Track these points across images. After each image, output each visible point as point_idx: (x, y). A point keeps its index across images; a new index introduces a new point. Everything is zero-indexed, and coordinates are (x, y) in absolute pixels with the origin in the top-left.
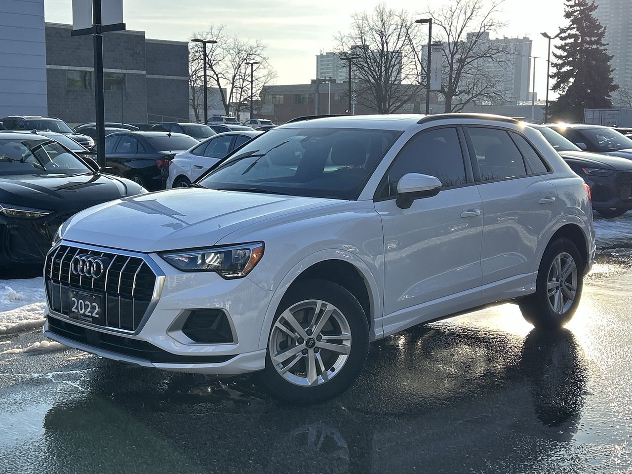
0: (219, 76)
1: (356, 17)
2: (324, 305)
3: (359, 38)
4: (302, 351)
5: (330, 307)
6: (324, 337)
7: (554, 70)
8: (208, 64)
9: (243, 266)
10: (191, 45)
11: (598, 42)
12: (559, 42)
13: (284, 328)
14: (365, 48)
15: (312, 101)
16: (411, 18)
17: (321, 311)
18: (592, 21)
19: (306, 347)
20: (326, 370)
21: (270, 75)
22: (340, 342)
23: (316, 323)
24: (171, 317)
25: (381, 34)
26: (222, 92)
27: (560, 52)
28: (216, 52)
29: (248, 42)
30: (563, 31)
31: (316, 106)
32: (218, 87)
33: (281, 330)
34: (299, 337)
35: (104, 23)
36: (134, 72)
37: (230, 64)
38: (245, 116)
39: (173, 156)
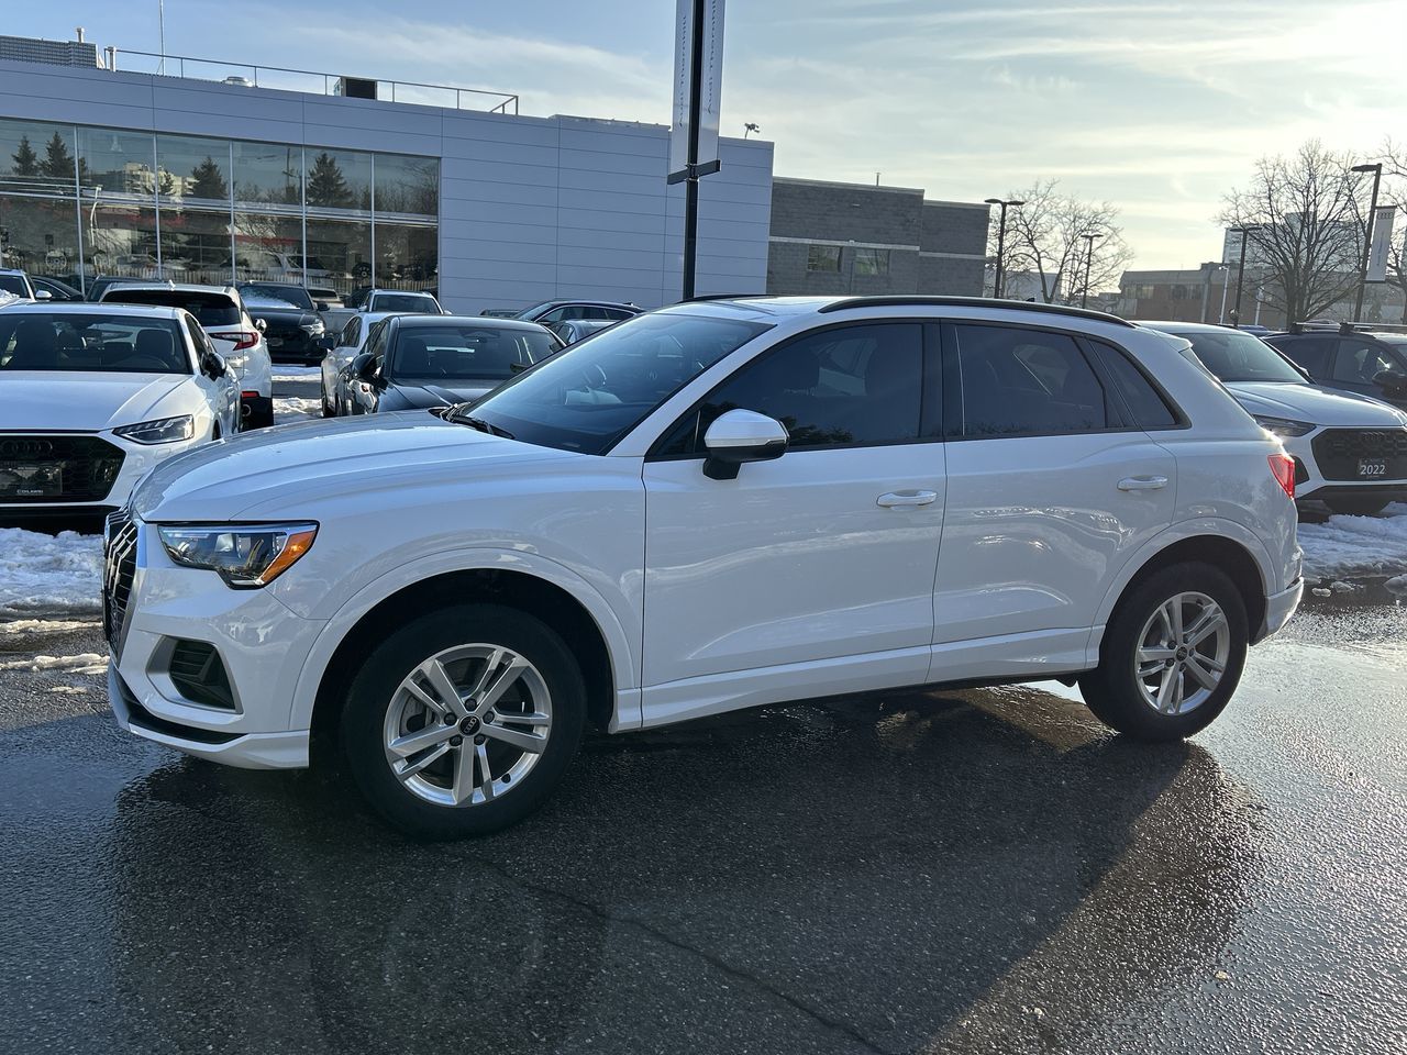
0: (1042, 255)
1: (1263, 165)
2: (507, 657)
3: (1265, 197)
4: (451, 739)
5: (519, 661)
6: (500, 717)
13: (420, 693)
15: (1198, 296)
17: (501, 667)
19: (459, 733)
20: (494, 777)
21: (1123, 255)
22: (528, 728)
23: (487, 688)
26: (1044, 277)
29: (1089, 205)
31: (1205, 302)
32: (1038, 271)
33: (412, 696)
34: (448, 711)
36: (903, 247)
37: (1060, 237)
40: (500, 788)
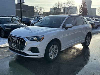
0: (38, 11)
1: (55, 3)
4: (52, 53)
5: (56, 46)
6: (55, 51)
7: (80, 10)
8: (36, 9)
9: (41, 40)
10: (34, 7)
11: (86, 7)
12: (81, 7)
13: (51, 49)
14: (56, 7)
16: (62, 3)
18: (85, 4)
23: (54, 49)
24: (28, 48)
25: (58, 6)
26: (38, 13)
27: (81, 8)
28: (37, 8)
29: (41, 6)
30: (81, 5)
35: (22, 2)
36: (27, 10)
37: (39, 9)
38: (41, 16)
39: (31, 21)
40: (55, 57)
